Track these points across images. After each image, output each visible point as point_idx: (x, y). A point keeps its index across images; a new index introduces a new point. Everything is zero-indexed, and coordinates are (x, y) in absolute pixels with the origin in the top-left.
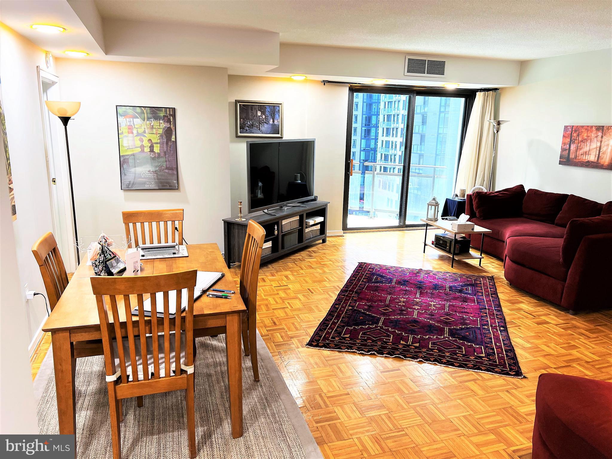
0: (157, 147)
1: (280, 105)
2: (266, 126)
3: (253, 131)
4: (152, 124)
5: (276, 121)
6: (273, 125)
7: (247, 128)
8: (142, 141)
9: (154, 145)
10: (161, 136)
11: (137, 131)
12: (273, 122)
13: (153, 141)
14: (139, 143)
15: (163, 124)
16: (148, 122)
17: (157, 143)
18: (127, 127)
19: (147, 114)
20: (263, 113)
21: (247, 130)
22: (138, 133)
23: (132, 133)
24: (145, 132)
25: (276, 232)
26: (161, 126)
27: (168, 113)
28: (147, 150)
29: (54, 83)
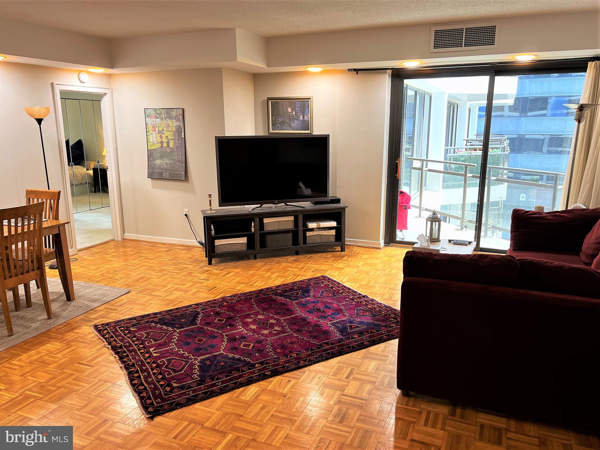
0: (172, 143)
1: (310, 100)
2: (296, 122)
3: (284, 128)
4: (168, 123)
5: (306, 117)
6: (304, 121)
7: (279, 125)
8: (161, 137)
9: (170, 141)
10: (174, 133)
11: (159, 129)
12: (303, 117)
13: (170, 138)
14: (159, 140)
15: (175, 123)
16: (165, 121)
17: (171, 139)
18: (151, 126)
19: (164, 114)
20: (293, 109)
21: (278, 127)
22: (159, 131)
23: (155, 131)
24: (163, 130)
25: (253, 229)
26: (174, 124)
27: (178, 113)
28: (165, 145)
29: (105, 94)
